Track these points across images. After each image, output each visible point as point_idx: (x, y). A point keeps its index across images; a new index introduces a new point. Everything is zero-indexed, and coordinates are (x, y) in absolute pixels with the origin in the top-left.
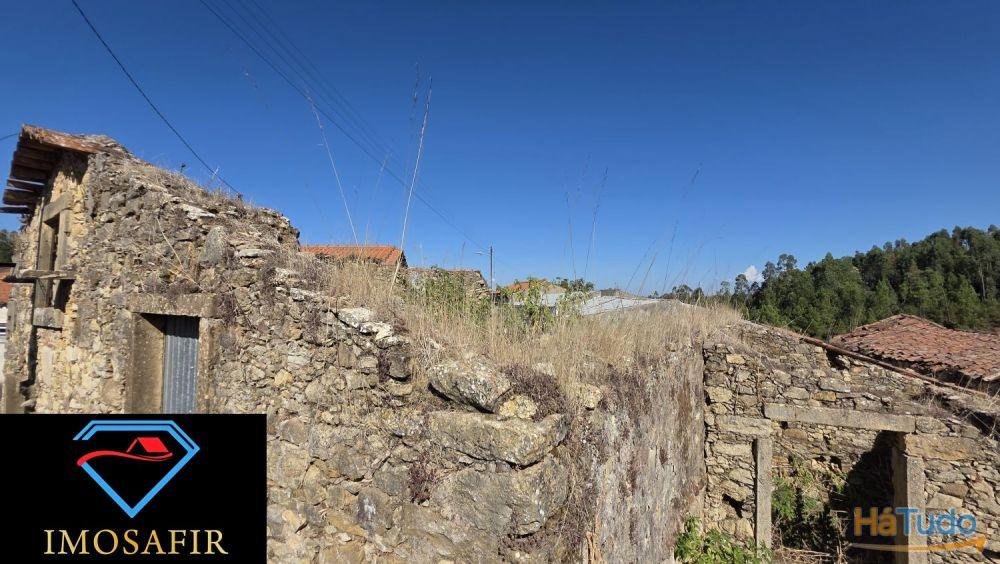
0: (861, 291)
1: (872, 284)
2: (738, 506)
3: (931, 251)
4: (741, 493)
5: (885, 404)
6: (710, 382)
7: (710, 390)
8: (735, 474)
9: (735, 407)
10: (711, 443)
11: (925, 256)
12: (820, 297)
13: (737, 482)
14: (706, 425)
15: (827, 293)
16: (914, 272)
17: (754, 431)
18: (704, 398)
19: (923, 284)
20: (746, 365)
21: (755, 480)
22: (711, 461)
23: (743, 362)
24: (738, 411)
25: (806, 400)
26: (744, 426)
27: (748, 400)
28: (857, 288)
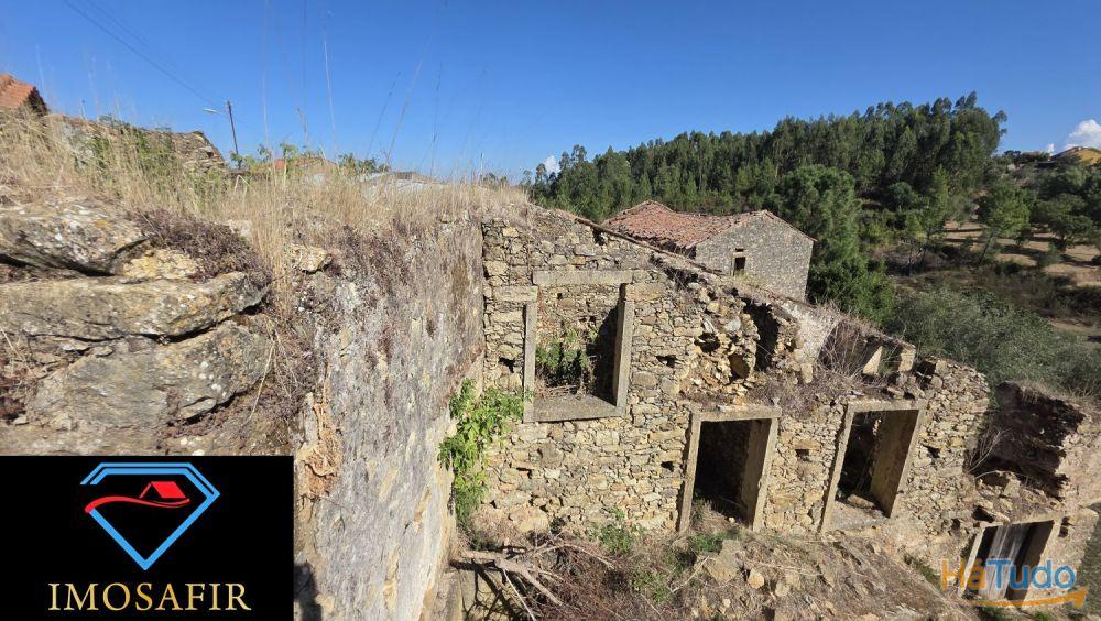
0: (630, 184)
1: (637, 177)
2: (510, 364)
3: (676, 150)
4: (511, 353)
5: (616, 262)
6: (488, 257)
7: (488, 265)
8: (509, 338)
9: (510, 278)
10: (489, 314)
11: (671, 154)
12: (601, 188)
13: (510, 344)
14: (485, 298)
15: (607, 184)
16: (664, 168)
17: (525, 298)
18: (482, 272)
19: (668, 178)
20: (519, 237)
21: (524, 340)
22: (489, 330)
23: (517, 234)
24: (513, 282)
25: (564, 265)
26: (517, 295)
27: (520, 270)
28: (627, 180)
